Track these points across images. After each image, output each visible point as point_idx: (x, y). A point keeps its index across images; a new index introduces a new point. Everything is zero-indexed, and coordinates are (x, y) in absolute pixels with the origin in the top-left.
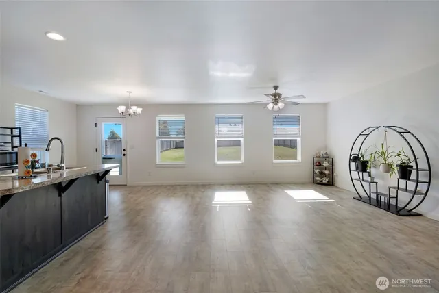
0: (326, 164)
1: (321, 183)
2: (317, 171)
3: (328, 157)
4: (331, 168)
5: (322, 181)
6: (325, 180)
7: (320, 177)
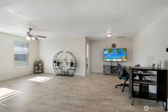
0: (40, 65)
1: (38, 73)
2: (36, 68)
3: (41, 62)
4: (42, 66)
5: (39, 72)
6: (40, 71)
7: (38, 70)
